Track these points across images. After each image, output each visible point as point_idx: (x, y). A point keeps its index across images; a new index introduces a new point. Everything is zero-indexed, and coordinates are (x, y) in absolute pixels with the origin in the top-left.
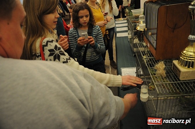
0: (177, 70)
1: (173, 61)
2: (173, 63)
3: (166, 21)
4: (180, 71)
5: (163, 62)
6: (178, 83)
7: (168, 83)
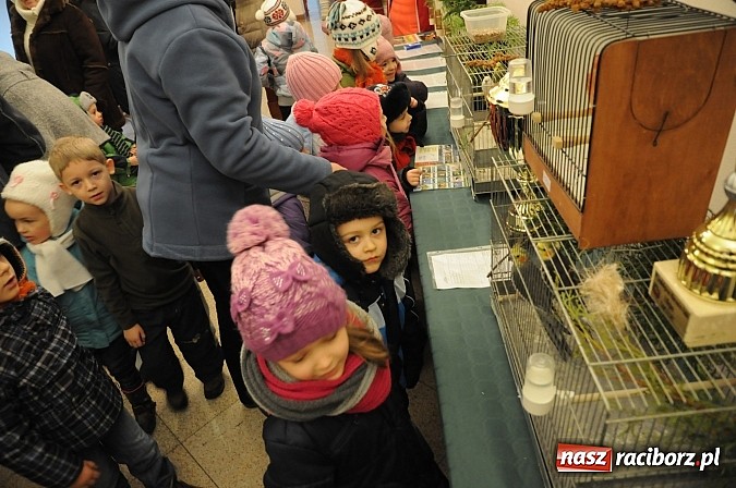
0: (673, 304)
1: (656, 264)
2: (657, 274)
3: (631, 103)
4: (687, 314)
5: (614, 266)
6: (679, 360)
7: (640, 362)
